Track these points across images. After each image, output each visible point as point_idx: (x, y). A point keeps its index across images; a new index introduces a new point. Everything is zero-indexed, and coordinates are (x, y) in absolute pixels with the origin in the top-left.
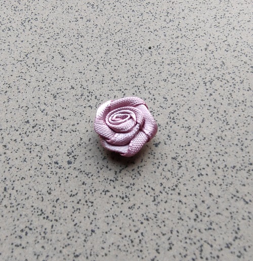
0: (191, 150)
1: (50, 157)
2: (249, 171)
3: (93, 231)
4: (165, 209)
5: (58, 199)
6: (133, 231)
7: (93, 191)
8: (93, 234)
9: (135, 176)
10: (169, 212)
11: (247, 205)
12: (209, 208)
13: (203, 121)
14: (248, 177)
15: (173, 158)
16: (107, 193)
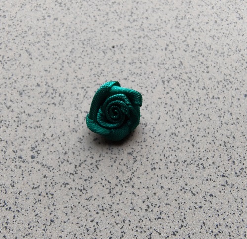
0: (146, 146)
1: (14, 151)
2: (198, 165)
3: (52, 221)
4: (119, 201)
5: (21, 191)
6: (89, 221)
7: (54, 184)
8: (52, 224)
9: (93, 170)
10: (123, 203)
11: (194, 197)
12: (159, 199)
13: (159, 118)
14: (197, 171)
15: (129, 153)
16: (66, 185)
